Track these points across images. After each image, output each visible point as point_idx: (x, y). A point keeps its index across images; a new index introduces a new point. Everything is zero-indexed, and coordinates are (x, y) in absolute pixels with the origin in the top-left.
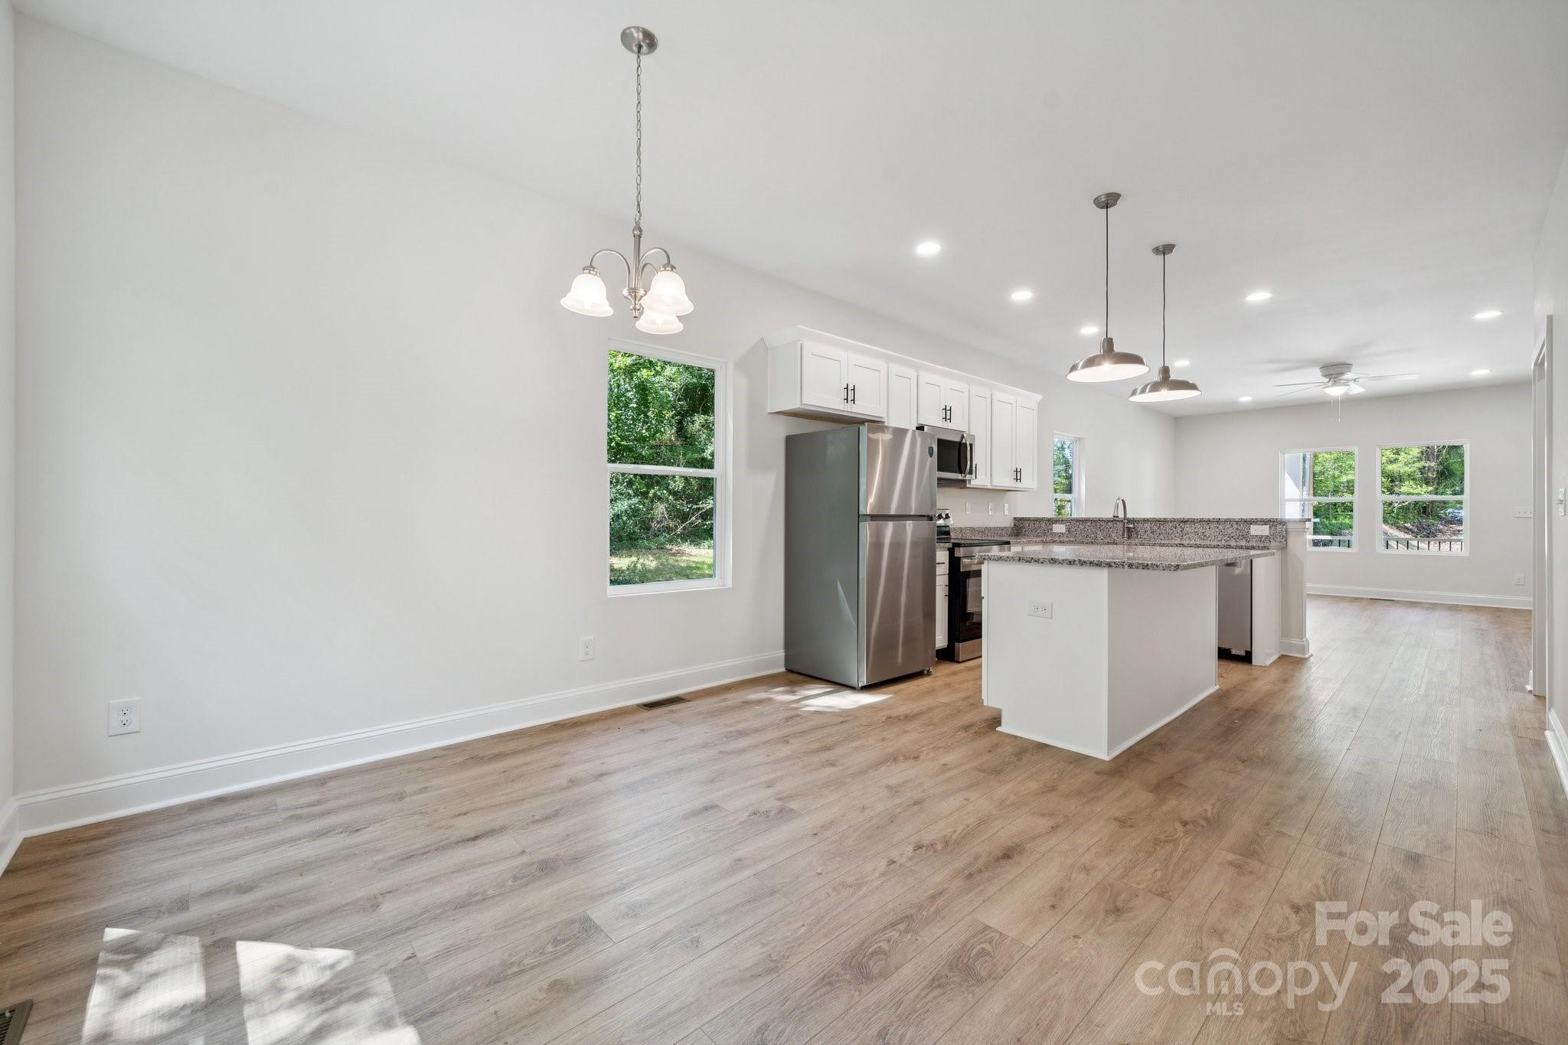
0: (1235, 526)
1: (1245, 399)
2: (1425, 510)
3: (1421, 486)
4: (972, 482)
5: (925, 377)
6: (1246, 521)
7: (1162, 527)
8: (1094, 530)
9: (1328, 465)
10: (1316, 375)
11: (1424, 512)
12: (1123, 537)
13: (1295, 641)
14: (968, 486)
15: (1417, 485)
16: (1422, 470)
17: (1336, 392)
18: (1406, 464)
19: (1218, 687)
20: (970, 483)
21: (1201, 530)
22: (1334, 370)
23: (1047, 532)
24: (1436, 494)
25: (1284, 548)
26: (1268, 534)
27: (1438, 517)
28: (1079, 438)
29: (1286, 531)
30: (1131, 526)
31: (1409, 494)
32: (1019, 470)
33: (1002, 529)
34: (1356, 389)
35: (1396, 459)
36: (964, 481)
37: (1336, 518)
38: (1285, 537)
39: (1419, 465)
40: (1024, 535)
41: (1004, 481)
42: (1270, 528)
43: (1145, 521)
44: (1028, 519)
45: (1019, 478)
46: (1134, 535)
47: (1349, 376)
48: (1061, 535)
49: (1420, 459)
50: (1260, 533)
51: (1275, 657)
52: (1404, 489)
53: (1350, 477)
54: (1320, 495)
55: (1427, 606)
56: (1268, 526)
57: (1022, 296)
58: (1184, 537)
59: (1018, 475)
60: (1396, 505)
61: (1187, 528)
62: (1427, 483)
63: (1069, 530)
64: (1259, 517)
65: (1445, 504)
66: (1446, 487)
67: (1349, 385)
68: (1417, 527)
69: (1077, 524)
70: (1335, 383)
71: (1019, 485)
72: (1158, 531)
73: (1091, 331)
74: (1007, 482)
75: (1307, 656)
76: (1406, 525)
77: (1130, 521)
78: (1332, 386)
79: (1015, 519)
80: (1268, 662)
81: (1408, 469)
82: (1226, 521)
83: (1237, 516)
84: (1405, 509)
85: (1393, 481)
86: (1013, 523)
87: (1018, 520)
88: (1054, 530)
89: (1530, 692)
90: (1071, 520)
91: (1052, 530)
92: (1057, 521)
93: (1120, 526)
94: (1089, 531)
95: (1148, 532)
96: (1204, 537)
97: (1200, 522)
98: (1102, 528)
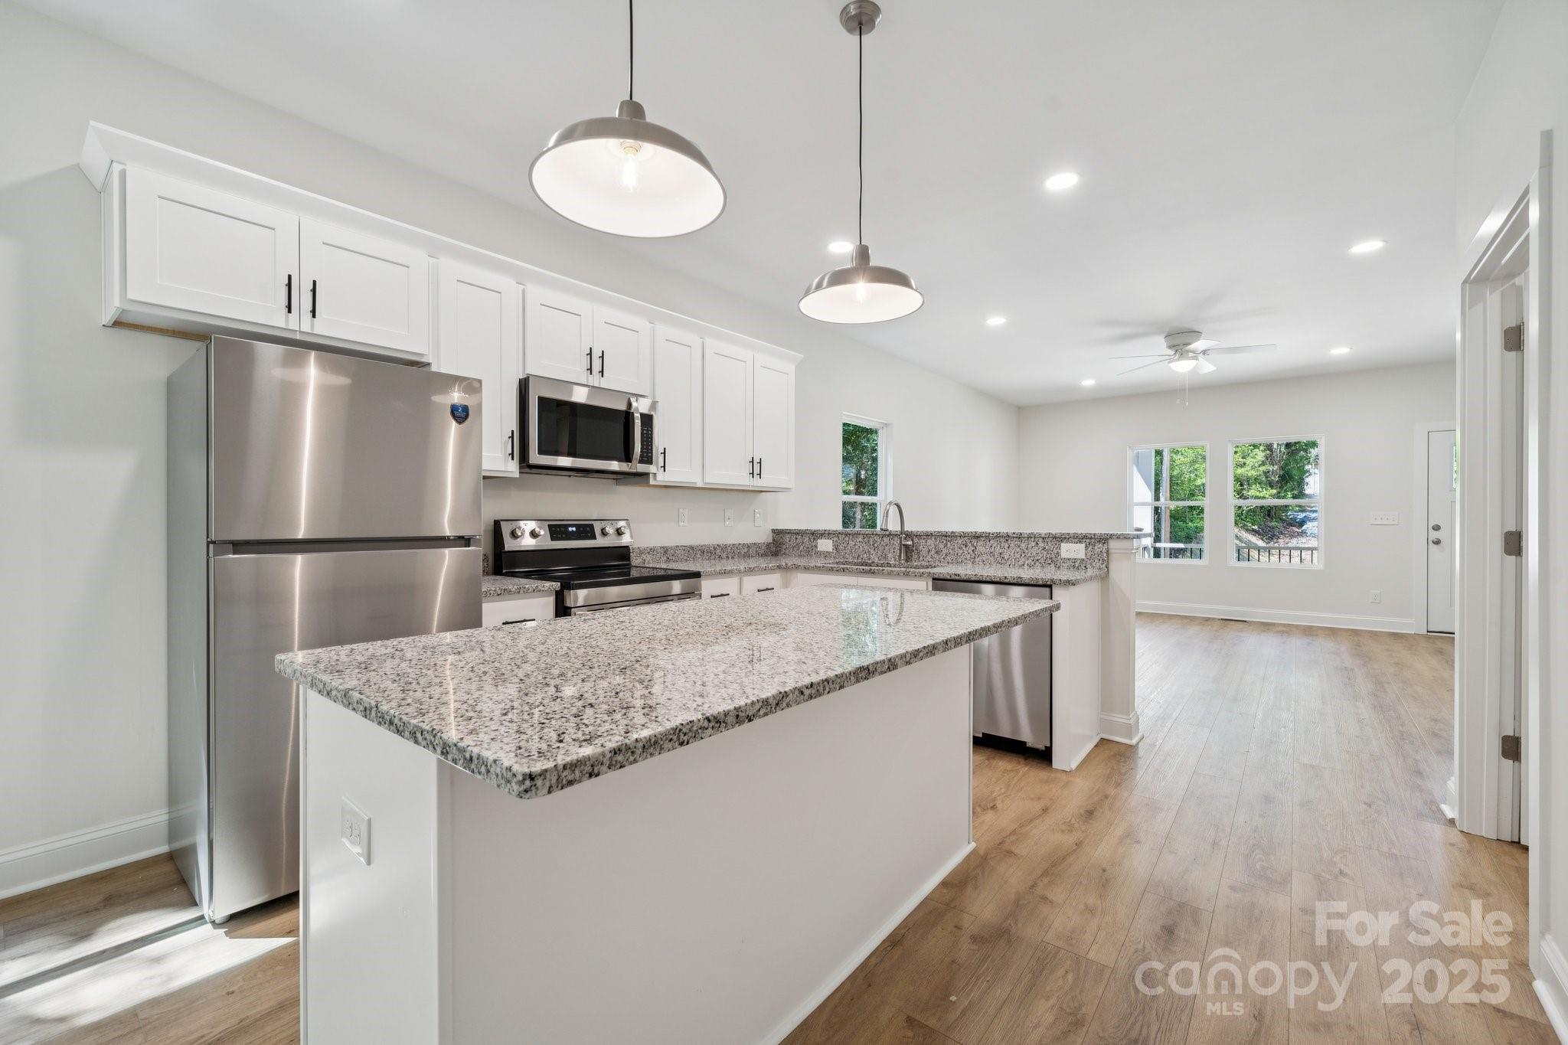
0: (1041, 545)
1: (1088, 383)
2: (1269, 512)
3: (1266, 490)
4: (661, 477)
5: (537, 293)
6: (1055, 537)
8: (866, 547)
9: (1185, 469)
10: (1160, 344)
11: (1269, 515)
12: (902, 559)
13: (1119, 718)
15: (1262, 488)
16: (1266, 473)
17: (1183, 367)
18: (1253, 468)
19: (973, 845)
20: (656, 479)
21: (998, 550)
22: (1180, 339)
23: (811, 551)
24: (1279, 498)
25: (1104, 577)
26: (1083, 557)
27: (1281, 519)
28: (884, 424)
29: (1108, 552)
30: (910, 543)
31: (1257, 497)
32: (754, 460)
33: (750, 547)
34: (1207, 368)
35: (1245, 464)
36: (639, 475)
37: (1192, 521)
38: (1106, 559)
39: (1263, 468)
40: (788, 554)
41: (733, 476)
42: (1087, 547)
43: (928, 535)
44: (789, 532)
45: (759, 472)
46: (915, 556)
47: (1199, 345)
48: (827, 555)
49: (1263, 464)
50: (1072, 556)
51: (1090, 746)
52: (1252, 492)
53: (1204, 481)
54: (1178, 500)
55: (1281, 628)
56: (1083, 545)
58: (977, 560)
59: (756, 467)
60: (1245, 508)
61: (981, 546)
62: (1272, 487)
63: (836, 548)
64: (1072, 531)
65: (1286, 508)
66: (1286, 491)
67: (1197, 359)
68: (1263, 530)
69: (847, 539)
70: (1182, 357)
71: (757, 483)
72: (945, 551)
73: (842, 248)
74: (740, 478)
75: (1134, 742)
76: (1253, 527)
77: (909, 535)
78: (1178, 360)
79: (774, 531)
80: (1074, 765)
81: (1254, 473)
82: (1030, 537)
83: (1043, 530)
84: (1253, 512)
85: (1242, 484)
86: (771, 538)
87: (778, 533)
88: (820, 548)
89: (1452, 822)
90: (840, 533)
91: (816, 547)
92: (822, 535)
93: (896, 541)
94: (861, 549)
95: (933, 552)
96: (1001, 560)
97: (997, 537)
98: (876, 545)
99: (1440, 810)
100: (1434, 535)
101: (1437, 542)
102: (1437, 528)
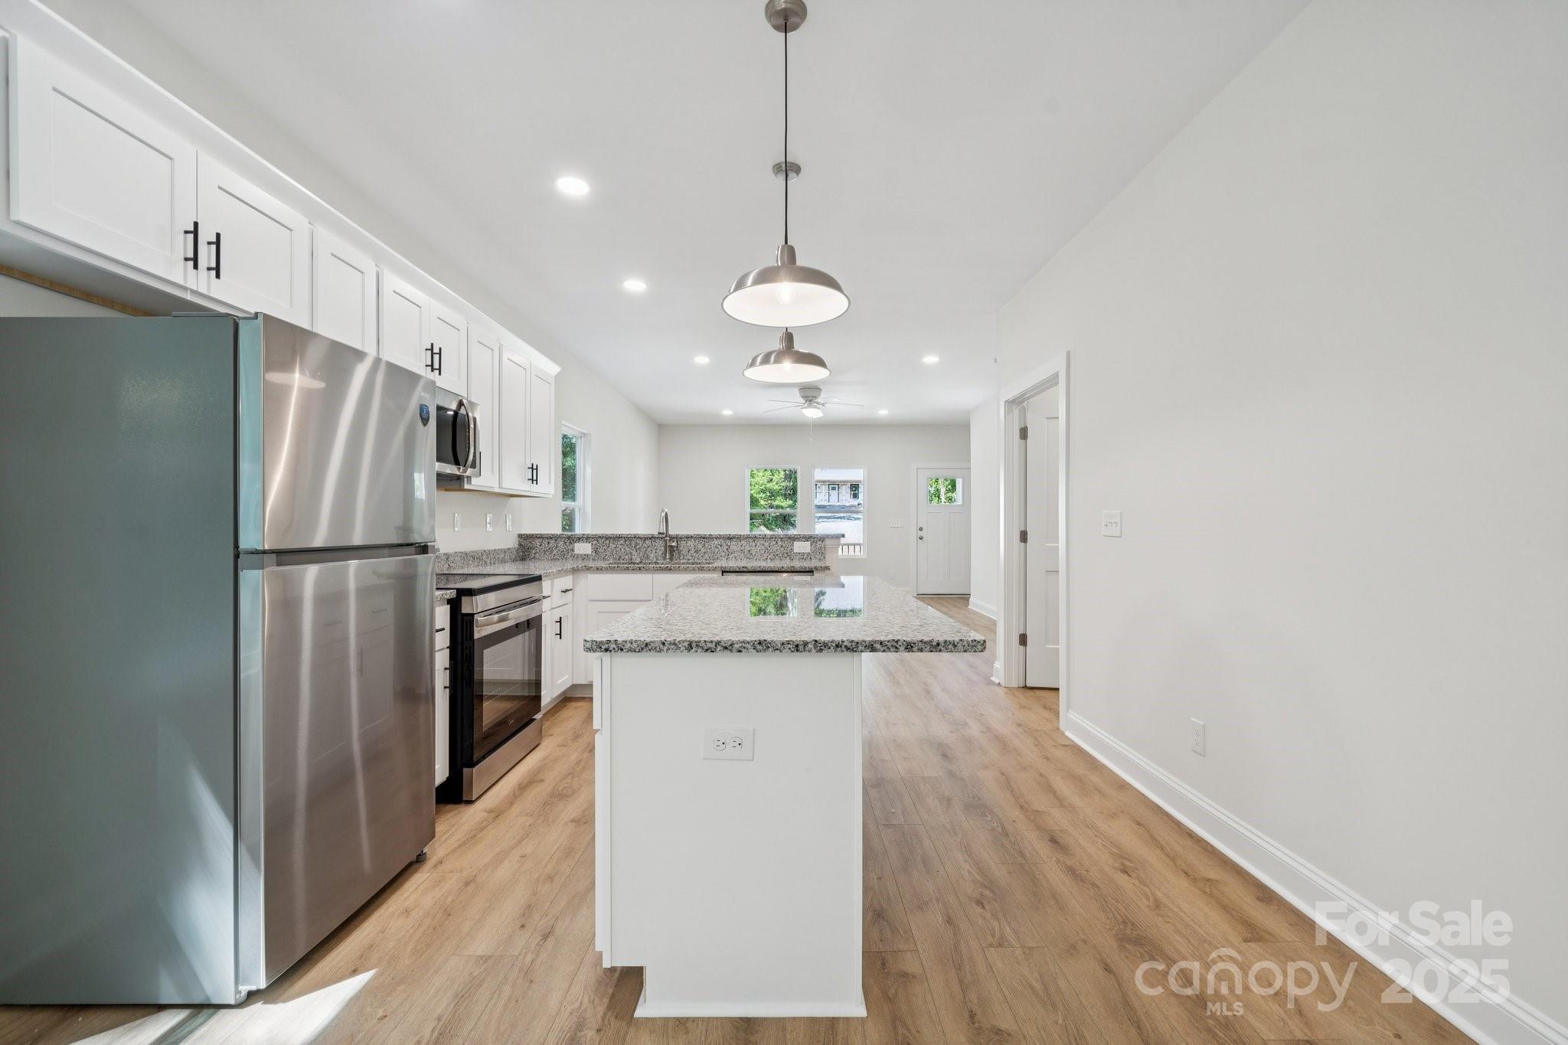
0: (780, 543)
1: (727, 412)
4: (474, 481)
5: (393, 282)
6: (790, 537)
7: (707, 545)
8: (627, 549)
12: (665, 559)
14: (466, 486)
17: (812, 414)
20: (469, 481)
21: (747, 548)
22: (809, 393)
23: (567, 554)
26: (809, 551)
28: (584, 434)
29: (825, 548)
30: (674, 544)
32: (535, 467)
33: (505, 551)
34: (818, 414)
36: (459, 478)
38: (824, 553)
40: (534, 558)
41: (514, 481)
42: (811, 544)
43: (688, 537)
44: (541, 537)
45: (535, 478)
46: (677, 556)
48: (585, 557)
50: (801, 551)
56: (808, 543)
57: (573, 186)
58: (730, 556)
59: (534, 474)
61: (734, 546)
63: (596, 551)
67: (815, 408)
69: (608, 542)
70: (810, 406)
71: (533, 489)
72: (703, 551)
74: (519, 484)
77: (672, 538)
78: (801, 406)
79: (520, 536)
86: (517, 543)
87: (524, 538)
88: (577, 552)
89: (999, 684)
90: (600, 537)
91: (573, 550)
92: (579, 539)
93: (660, 544)
94: (623, 550)
95: (692, 552)
96: (750, 555)
97: (747, 538)
98: (638, 547)
99: (991, 681)
100: (920, 533)
101: (921, 538)
102: (921, 529)
